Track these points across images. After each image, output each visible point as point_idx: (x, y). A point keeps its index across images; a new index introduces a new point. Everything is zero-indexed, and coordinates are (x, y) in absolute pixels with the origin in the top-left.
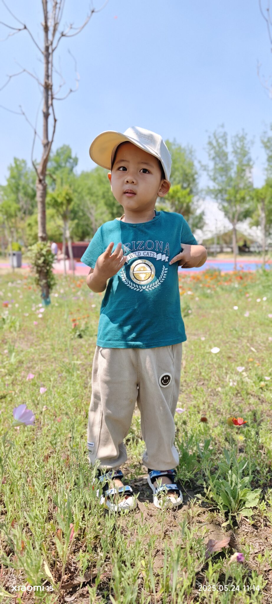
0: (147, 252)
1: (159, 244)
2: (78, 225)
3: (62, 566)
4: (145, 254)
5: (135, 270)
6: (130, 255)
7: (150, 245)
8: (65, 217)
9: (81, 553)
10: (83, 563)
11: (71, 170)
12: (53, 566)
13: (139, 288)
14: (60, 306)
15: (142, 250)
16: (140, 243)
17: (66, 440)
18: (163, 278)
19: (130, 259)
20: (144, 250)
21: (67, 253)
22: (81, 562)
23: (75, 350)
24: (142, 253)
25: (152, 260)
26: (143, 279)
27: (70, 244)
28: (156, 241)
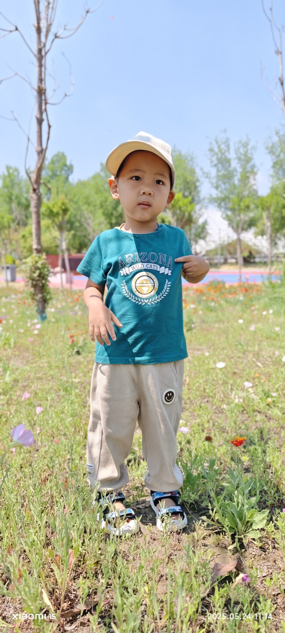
0: (150, 264)
1: (163, 257)
2: (74, 236)
3: (61, 593)
4: (148, 266)
5: (137, 283)
6: (132, 266)
7: (153, 257)
8: (61, 228)
9: (81, 580)
10: (84, 590)
11: (67, 179)
12: (51, 593)
13: (141, 301)
14: (57, 321)
15: (145, 262)
16: (143, 255)
17: (64, 462)
18: (166, 292)
19: (132, 271)
20: (147, 262)
21: (64, 266)
22: (81, 589)
23: (73, 368)
24: (145, 266)
25: (155, 273)
26: (145, 292)
27: (66, 256)
28: (159, 254)
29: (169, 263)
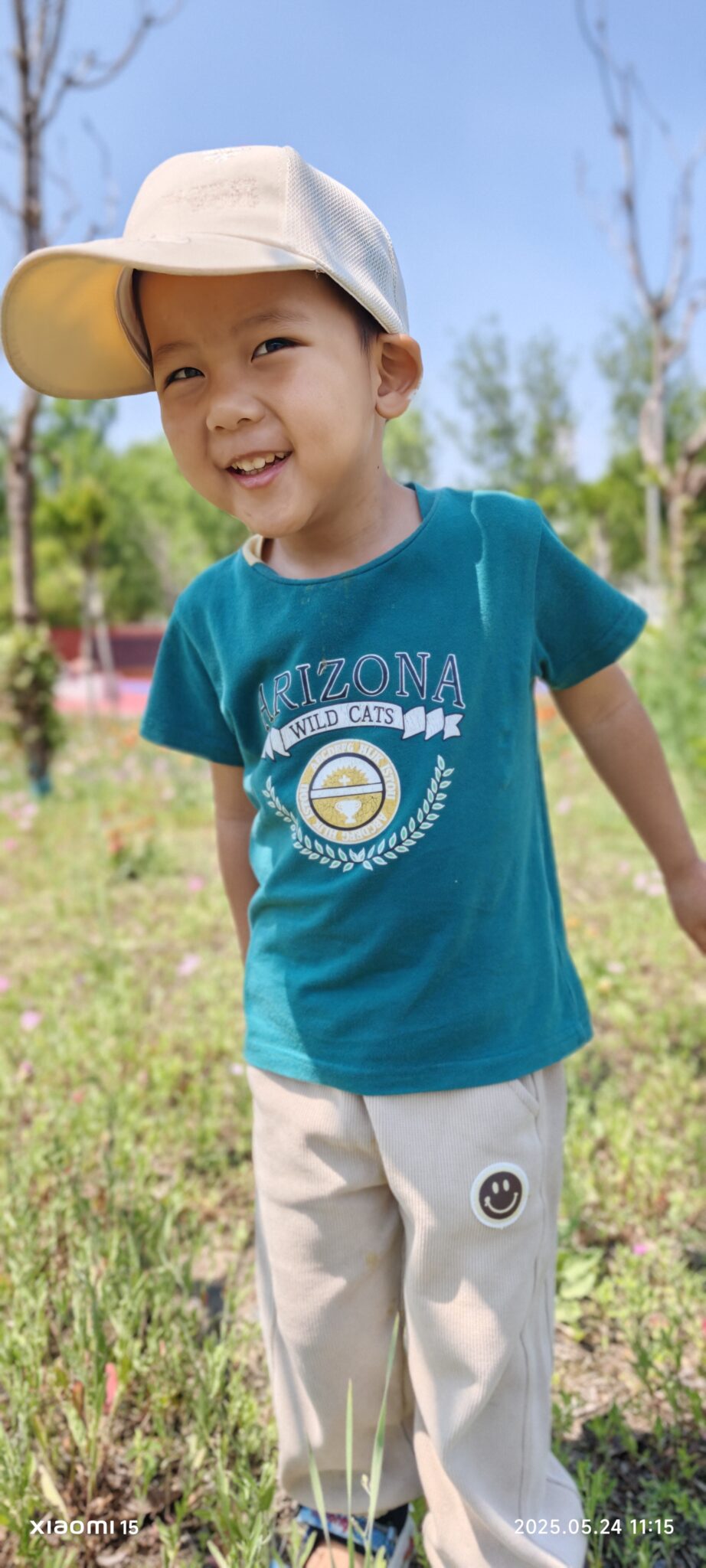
1: (412, 665)
3: (87, 1474)
7: (372, 676)
8: (87, 561)
9: (138, 1440)
10: (145, 1462)
11: (99, 439)
12: (64, 1476)
13: (337, 858)
14: (79, 796)
15: (341, 700)
16: (330, 669)
18: (432, 811)
19: (294, 740)
20: (349, 700)
21: (95, 656)
22: (139, 1462)
23: (118, 912)
24: (344, 715)
26: (350, 822)
27: (102, 632)
28: (397, 655)
29: (445, 687)
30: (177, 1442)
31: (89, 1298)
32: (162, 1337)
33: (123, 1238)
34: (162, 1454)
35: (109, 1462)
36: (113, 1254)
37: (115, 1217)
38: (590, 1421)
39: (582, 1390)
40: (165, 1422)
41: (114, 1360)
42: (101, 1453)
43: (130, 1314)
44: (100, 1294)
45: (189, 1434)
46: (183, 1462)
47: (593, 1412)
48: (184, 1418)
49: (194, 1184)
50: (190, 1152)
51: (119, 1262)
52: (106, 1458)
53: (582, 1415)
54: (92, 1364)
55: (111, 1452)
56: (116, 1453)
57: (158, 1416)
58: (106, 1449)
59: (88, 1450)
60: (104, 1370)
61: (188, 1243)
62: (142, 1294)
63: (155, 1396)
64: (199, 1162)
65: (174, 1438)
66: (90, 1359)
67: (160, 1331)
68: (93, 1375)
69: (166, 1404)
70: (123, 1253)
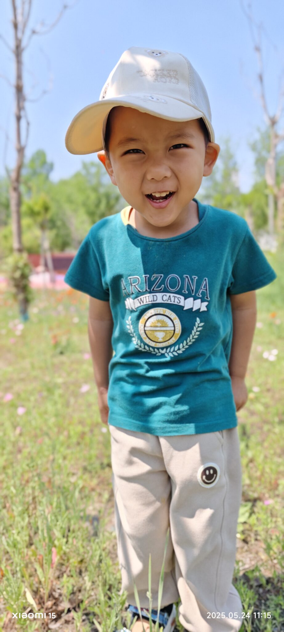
0: (168, 294)
1: (190, 281)
2: (57, 236)
3: (44, 592)
4: (165, 298)
5: (147, 325)
6: (139, 298)
7: (174, 283)
8: (42, 227)
9: (65, 578)
10: (68, 587)
11: (47, 178)
12: (36, 593)
14: (40, 321)
15: (159, 292)
16: (157, 278)
18: (193, 338)
19: (139, 305)
20: (163, 292)
21: (46, 265)
22: (65, 587)
23: (56, 368)
24: (160, 298)
25: (177, 309)
26: (160, 340)
27: (49, 256)
28: (185, 276)
29: (202, 291)
30: (81, 579)
31: (45, 521)
32: (74, 537)
33: (58, 498)
34: (74, 584)
35: (54, 587)
36: (54, 505)
37: (55, 490)
38: (247, 572)
39: (244, 560)
40: (76, 571)
41: (55, 546)
42: (50, 584)
43: (62, 528)
44: (49, 520)
45: (85, 576)
46: (83, 587)
47: (247, 568)
48: (83, 570)
49: (87, 476)
50: (85, 464)
51: (57, 507)
52: (52, 585)
53: (244, 569)
54: (47, 548)
55: (54, 583)
56: (56, 584)
57: (73, 569)
58: (52, 582)
59: (45, 582)
60: (51, 550)
61: (85, 500)
62: (66, 520)
63: (72, 561)
64: (89, 468)
65: (79, 578)
66: (46, 546)
67: (73, 535)
68: (47, 552)
69: (76, 564)
70: (59, 504)
